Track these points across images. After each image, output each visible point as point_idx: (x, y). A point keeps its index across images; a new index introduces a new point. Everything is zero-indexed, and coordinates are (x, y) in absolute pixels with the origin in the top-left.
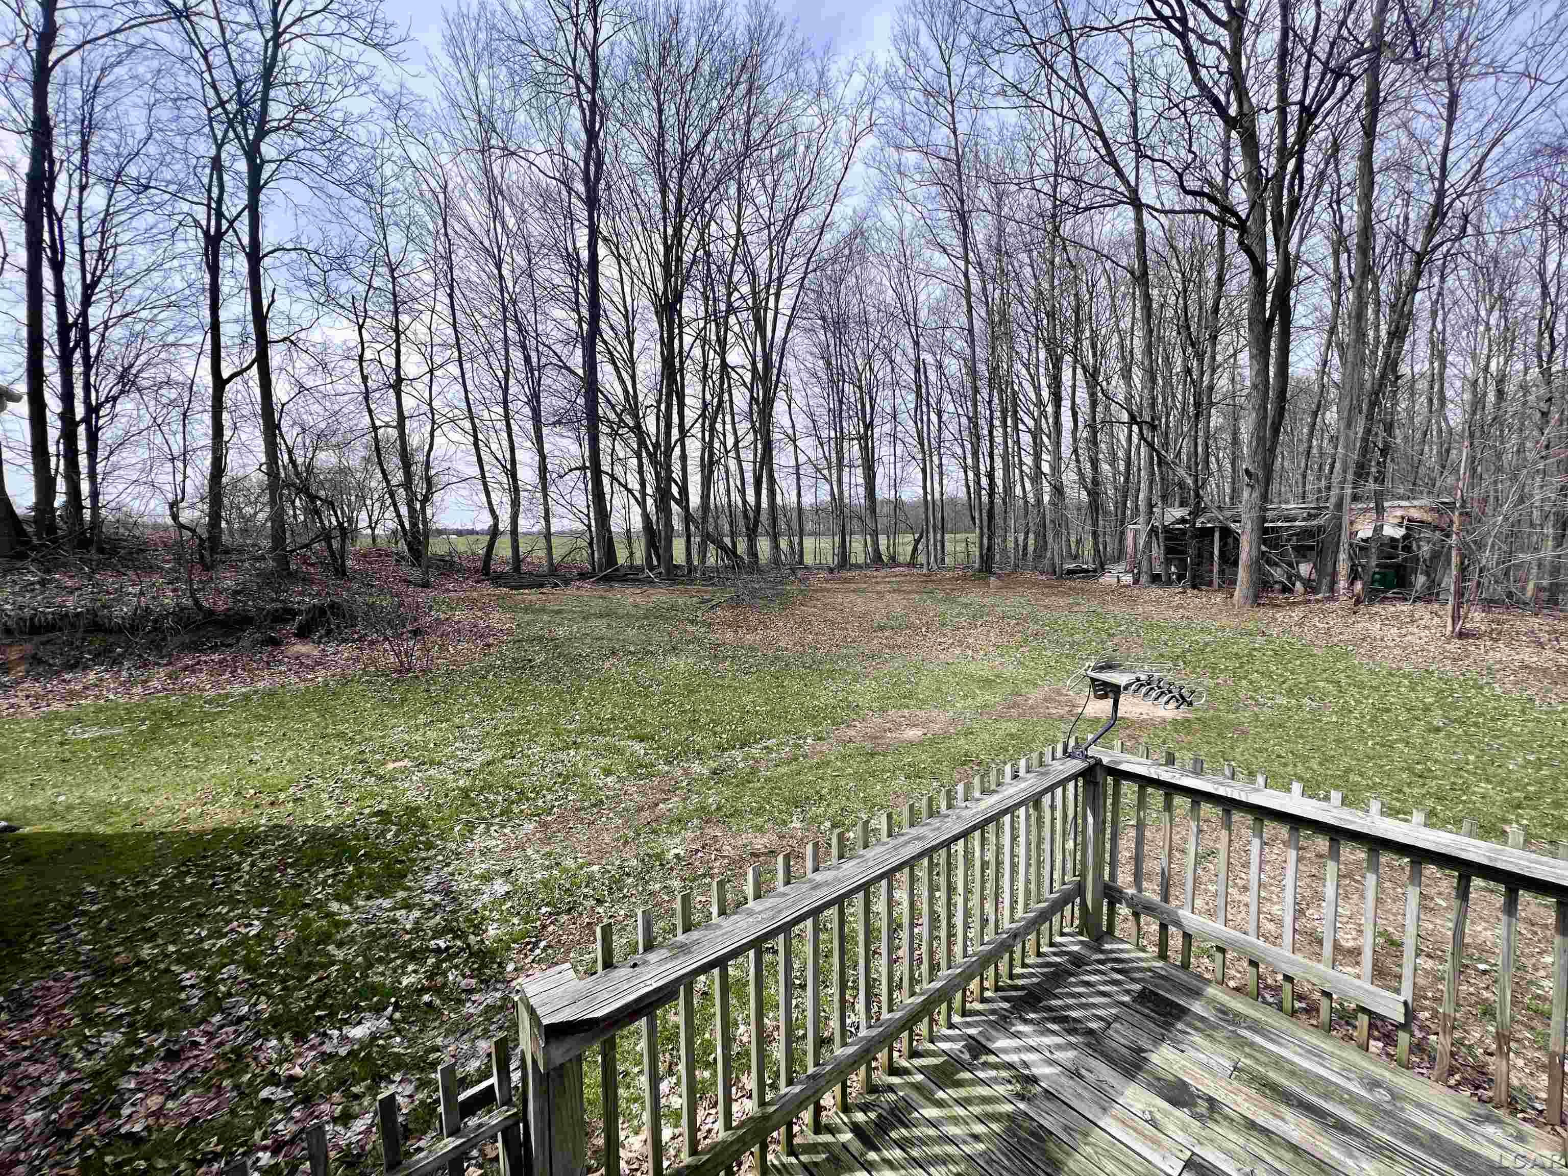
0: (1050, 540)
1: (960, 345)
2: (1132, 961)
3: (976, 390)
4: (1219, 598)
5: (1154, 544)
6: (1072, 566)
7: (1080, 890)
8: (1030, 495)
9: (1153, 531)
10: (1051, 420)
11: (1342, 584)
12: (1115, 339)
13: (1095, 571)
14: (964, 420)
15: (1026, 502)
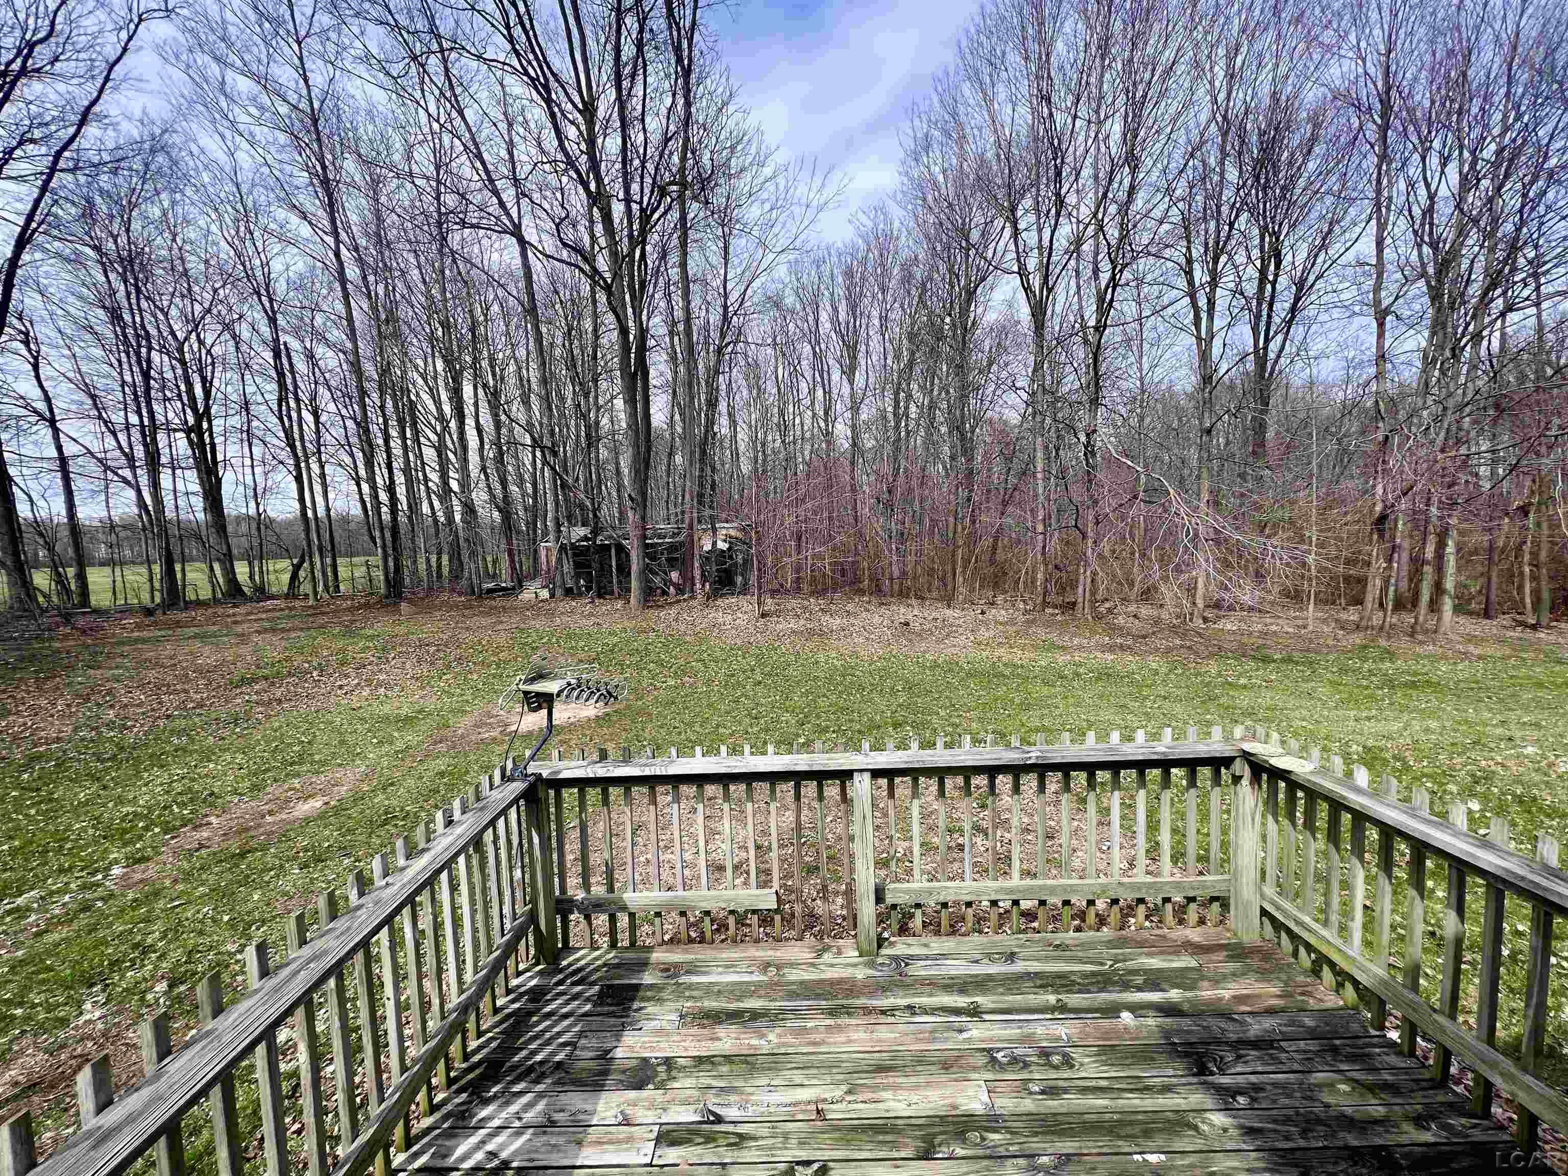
0: (465, 559)
1: (337, 335)
2: (588, 965)
3: (363, 393)
4: (619, 604)
5: (565, 561)
6: (491, 585)
7: (533, 917)
8: (440, 514)
9: (563, 548)
10: (455, 437)
11: (698, 586)
12: (512, 368)
13: (513, 588)
14: (350, 424)
15: (436, 521)
